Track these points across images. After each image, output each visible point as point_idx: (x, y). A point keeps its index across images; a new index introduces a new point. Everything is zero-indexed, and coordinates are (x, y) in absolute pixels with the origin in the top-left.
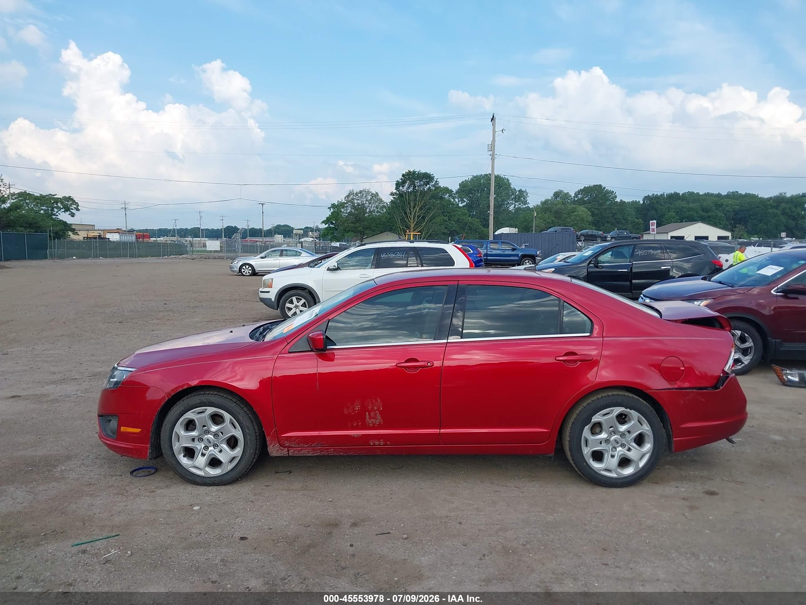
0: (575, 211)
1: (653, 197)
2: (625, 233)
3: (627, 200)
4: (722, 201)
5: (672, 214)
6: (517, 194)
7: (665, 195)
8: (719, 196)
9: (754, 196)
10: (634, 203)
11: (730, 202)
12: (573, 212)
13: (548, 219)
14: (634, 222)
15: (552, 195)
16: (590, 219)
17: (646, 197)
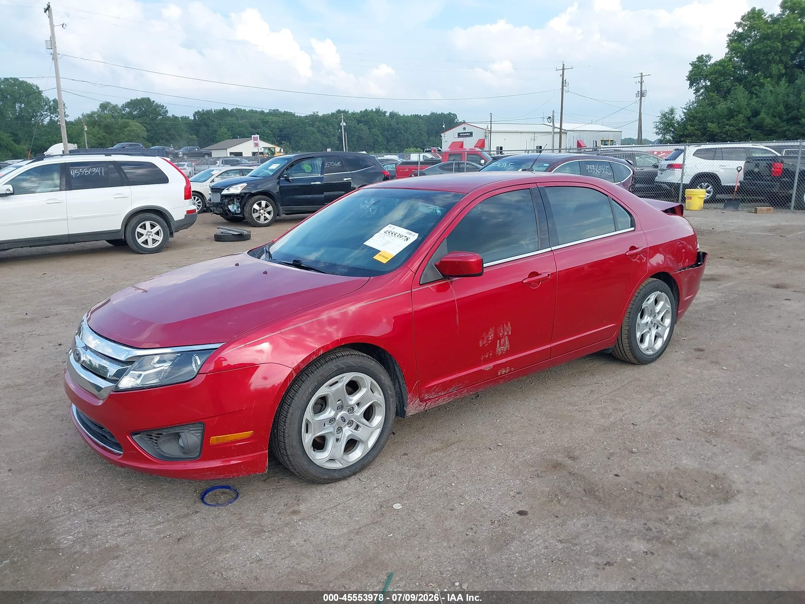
0: (128, 127)
1: (204, 112)
2: (196, 149)
3: (179, 115)
4: (267, 118)
5: (224, 130)
6: (51, 104)
7: (213, 111)
8: (262, 113)
9: (292, 115)
10: (185, 119)
11: (275, 119)
12: (125, 127)
13: (98, 134)
14: (188, 138)
15: (98, 107)
16: (145, 134)
17: (196, 113)
